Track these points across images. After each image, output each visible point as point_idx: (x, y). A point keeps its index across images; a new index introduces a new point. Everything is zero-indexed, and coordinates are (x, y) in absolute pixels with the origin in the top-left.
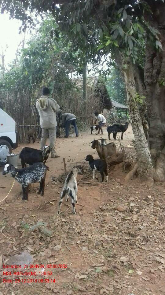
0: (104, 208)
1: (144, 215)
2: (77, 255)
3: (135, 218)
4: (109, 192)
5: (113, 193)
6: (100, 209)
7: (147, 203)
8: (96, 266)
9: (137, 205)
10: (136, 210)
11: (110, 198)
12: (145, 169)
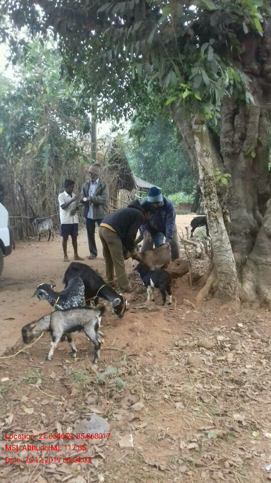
0: (182, 344)
1: (241, 353)
2: (172, 415)
3: (230, 357)
4: (179, 320)
5: (186, 322)
6: (177, 346)
7: (240, 335)
8: (204, 430)
9: (228, 339)
10: (229, 345)
11: (184, 329)
12: (228, 284)
